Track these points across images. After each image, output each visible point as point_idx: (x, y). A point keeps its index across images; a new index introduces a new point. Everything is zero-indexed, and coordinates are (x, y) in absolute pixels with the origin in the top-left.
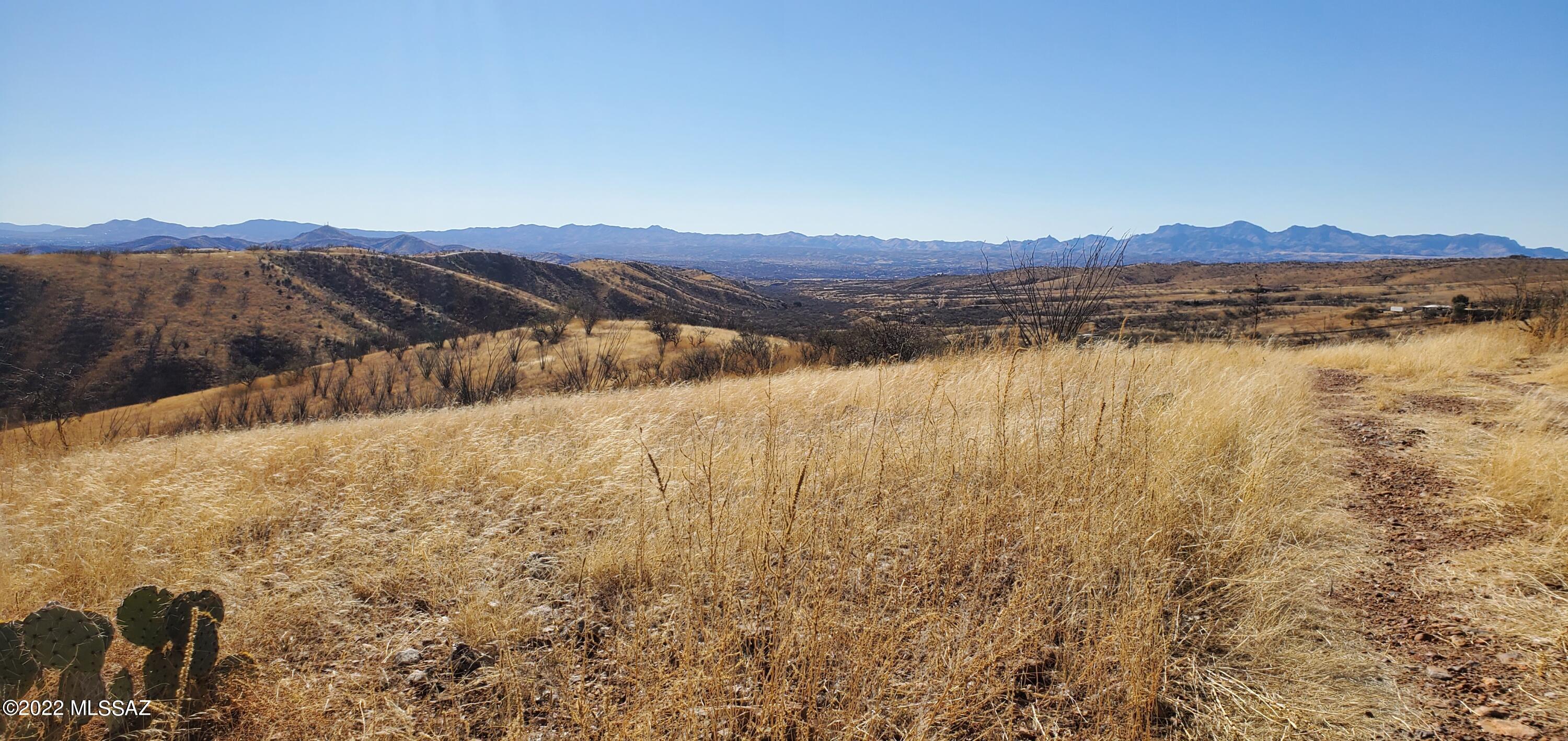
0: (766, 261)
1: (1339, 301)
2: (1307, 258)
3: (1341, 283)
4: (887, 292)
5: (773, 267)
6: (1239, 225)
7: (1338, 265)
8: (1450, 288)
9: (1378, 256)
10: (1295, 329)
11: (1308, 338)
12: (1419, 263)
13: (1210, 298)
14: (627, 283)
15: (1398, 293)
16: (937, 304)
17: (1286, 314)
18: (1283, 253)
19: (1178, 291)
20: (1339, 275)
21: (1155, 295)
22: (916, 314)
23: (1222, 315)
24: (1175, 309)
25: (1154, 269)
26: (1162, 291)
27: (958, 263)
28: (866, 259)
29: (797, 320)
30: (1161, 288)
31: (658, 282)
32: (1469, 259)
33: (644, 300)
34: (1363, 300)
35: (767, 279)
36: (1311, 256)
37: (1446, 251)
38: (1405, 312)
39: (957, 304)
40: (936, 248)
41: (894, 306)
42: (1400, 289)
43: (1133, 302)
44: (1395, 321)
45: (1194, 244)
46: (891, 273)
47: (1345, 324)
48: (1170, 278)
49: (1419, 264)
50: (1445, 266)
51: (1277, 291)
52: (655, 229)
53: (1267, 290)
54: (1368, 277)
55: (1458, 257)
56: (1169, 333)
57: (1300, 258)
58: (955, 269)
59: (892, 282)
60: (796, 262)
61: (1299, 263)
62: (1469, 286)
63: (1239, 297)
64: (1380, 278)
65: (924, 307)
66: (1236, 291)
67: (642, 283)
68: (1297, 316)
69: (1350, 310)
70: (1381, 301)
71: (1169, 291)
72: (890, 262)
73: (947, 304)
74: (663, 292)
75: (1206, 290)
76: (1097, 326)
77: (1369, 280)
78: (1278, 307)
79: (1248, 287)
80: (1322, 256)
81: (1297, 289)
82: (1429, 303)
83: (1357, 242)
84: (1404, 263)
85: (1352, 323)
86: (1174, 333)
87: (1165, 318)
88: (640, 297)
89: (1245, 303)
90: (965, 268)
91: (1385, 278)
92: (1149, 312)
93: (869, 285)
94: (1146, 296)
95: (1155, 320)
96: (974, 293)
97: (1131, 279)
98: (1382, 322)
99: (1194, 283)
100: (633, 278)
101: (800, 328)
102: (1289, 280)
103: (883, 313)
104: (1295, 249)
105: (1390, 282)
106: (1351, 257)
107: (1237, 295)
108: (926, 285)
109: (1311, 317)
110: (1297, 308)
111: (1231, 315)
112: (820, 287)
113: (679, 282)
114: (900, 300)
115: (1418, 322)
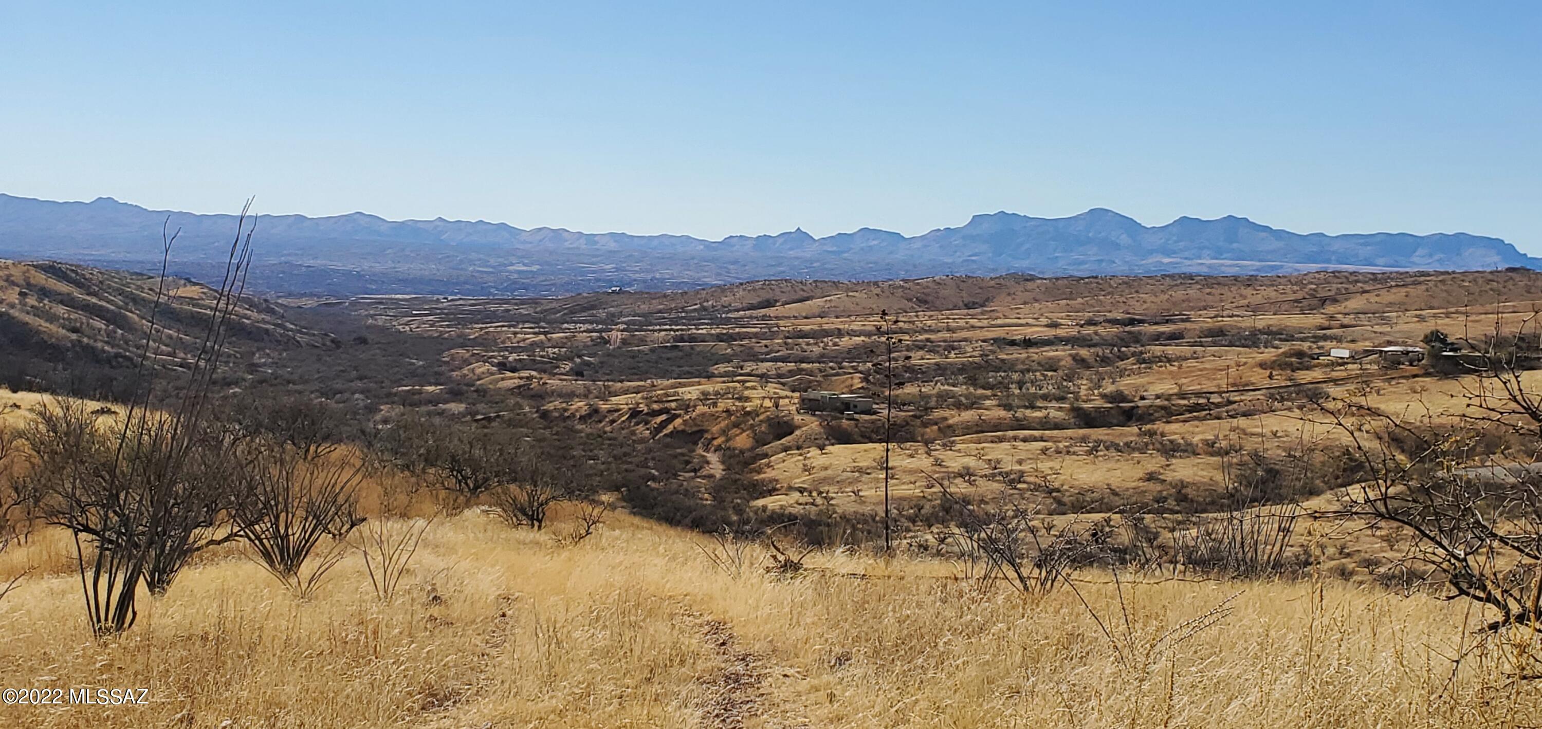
0: (311, 262)
1: (1252, 339)
2: (1204, 270)
3: (1255, 310)
4: (525, 319)
5: (324, 273)
6: (1097, 214)
7: (1250, 281)
8: (1421, 319)
9: (1314, 267)
10: (1180, 386)
11: (1201, 401)
12: (1374, 278)
13: (1050, 333)
14: (31, 301)
15: (1343, 326)
16: (607, 342)
17: (1169, 361)
18: (1166, 260)
19: (999, 322)
20: (1253, 296)
21: (962, 329)
22: (570, 359)
23: (1067, 362)
24: (994, 352)
25: (962, 285)
26: (973, 322)
27: (647, 271)
28: (492, 261)
29: (356, 368)
30: (973, 317)
31: (94, 300)
32: (1448, 273)
33: (63, 332)
34: (1291, 338)
35: (312, 295)
36: (1210, 266)
37: (1415, 259)
38: (1353, 358)
39: (643, 341)
40: (612, 245)
41: (534, 344)
42: (1346, 321)
43: (928, 340)
44: (1338, 373)
45: (1027, 246)
46: (534, 286)
47: (1259, 377)
48: (987, 300)
49: (1375, 280)
50: (1415, 283)
51: (1156, 323)
52: (105, 204)
53: (1141, 322)
54: (1296, 301)
55: (1430, 270)
56: (980, 391)
57: (1193, 270)
58: (645, 281)
59: (534, 302)
60: (366, 265)
61: (1191, 277)
62: (1448, 315)
63: (1096, 333)
64: (1315, 302)
65: (586, 347)
66: (1091, 322)
67: (62, 302)
68: (1184, 364)
69: (1269, 354)
70: (1316, 339)
71: (985, 323)
72: (535, 268)
73: (624, 342)
74: (102, 318)
75: (1044, 321)
76: (866, 380)
77: (1301, 306)
78: (1157, 350)
79: (1110, 316)
80: (1228, 266)
81: (1187, 320)
82: (1390, 343)
83: (1281, 244)
84: (1352, 278)
85: (1271, 377)
86: (989, 392)
87: (978, 367)
88: (53, 328)
89: (1104, 343)
90: (662, 280)
91: (1323, 301)
92: (953, 357)
93: (492, 307)
94: (949, 330)
95: (962, 369)
96: (674, 322)
97: (926, 302)
98: (1317, 374)
99: (1026, 309)
100: (44, 293)
101: (359, 384)
102: (1174, 304)
103: (513, 357)
104: (1186, 254)
105: (1330, 309)
106: (1273, 268)
107: (1092, 328)
108: (593, 307)
109: (1207, 366)
110: (1186, 350)
111: (1081, 362)
112: (406, 310)
113: (135, 300)
114: (545, 333)
115: (1372, 375)
